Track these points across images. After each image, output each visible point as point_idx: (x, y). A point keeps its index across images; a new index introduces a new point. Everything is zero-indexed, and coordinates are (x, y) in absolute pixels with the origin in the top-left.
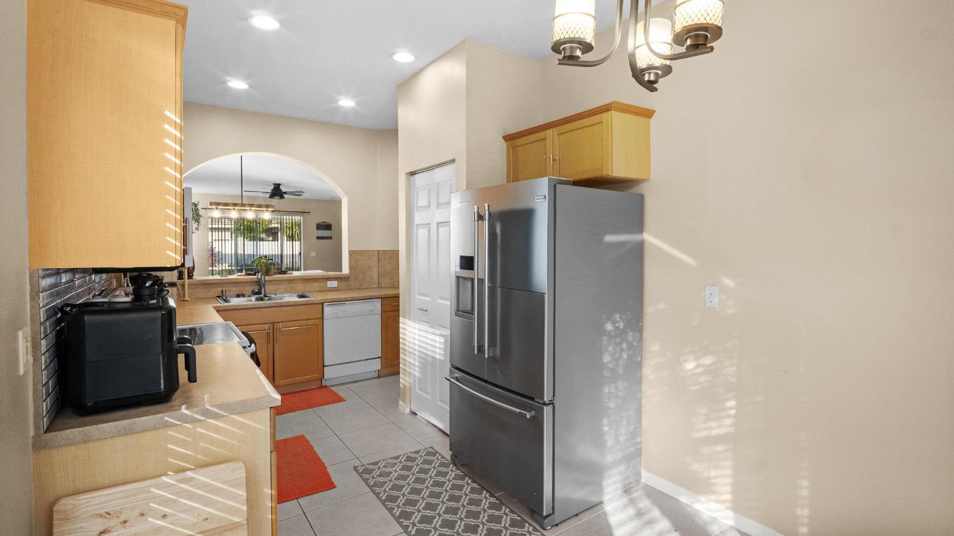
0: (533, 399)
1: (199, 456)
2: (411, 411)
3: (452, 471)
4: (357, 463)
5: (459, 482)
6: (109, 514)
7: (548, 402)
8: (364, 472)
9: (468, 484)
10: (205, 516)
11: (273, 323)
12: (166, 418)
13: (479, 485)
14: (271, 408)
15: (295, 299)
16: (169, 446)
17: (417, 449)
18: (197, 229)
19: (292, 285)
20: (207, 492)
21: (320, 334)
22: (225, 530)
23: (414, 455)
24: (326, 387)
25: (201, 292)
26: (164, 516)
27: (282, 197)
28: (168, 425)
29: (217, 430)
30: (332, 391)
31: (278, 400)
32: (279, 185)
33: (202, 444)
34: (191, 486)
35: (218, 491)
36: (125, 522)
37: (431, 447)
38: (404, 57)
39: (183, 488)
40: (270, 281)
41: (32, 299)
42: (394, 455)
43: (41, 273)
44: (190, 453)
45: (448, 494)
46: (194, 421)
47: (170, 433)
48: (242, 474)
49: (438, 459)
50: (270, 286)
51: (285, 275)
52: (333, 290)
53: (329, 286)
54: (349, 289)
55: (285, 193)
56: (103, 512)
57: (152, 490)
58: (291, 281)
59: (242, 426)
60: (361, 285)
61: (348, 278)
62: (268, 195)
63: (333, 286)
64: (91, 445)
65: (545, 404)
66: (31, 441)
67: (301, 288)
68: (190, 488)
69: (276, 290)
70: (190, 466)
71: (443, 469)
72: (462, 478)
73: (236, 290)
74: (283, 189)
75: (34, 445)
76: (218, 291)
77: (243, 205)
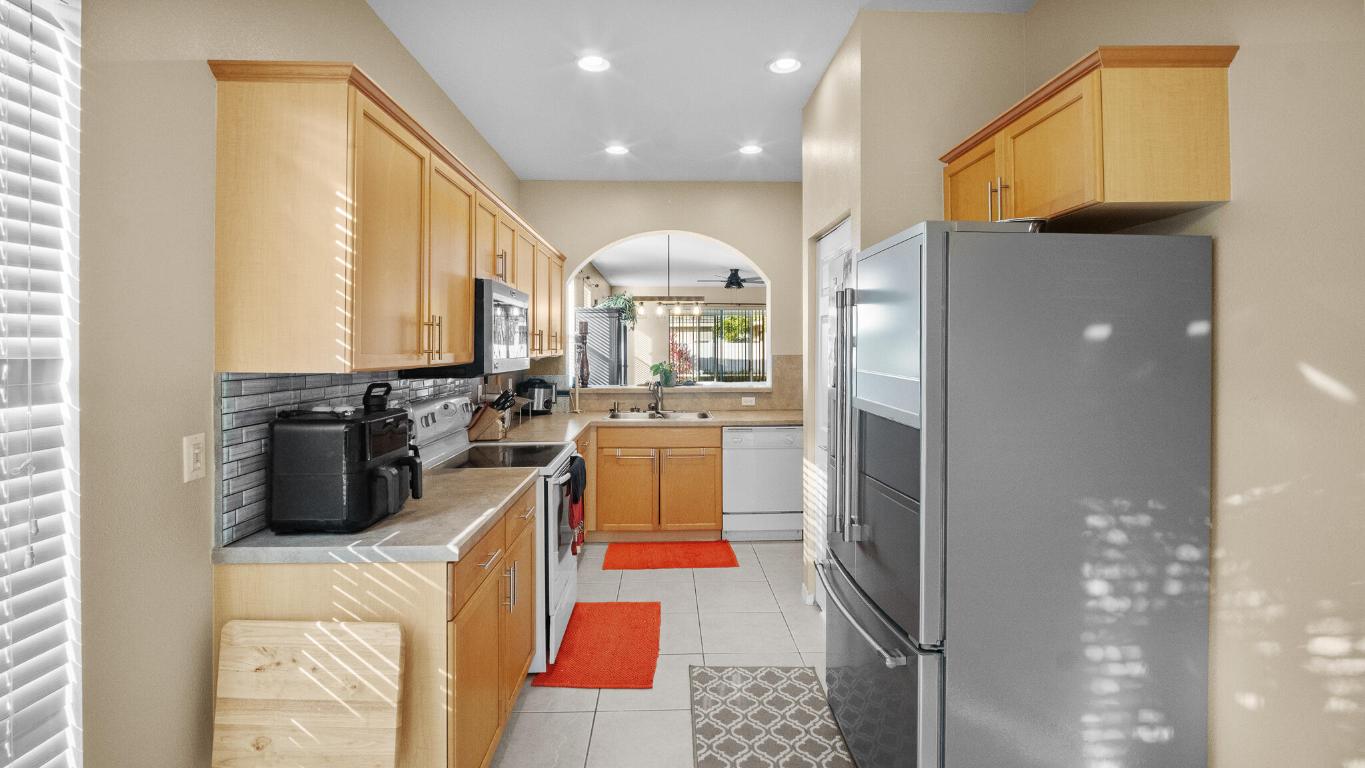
0: (906, 635)
1: (366, 607)
2: (815, 602)
3: (821, 717)
4: (697, 661)
5: (821, 740)
6: (265, 650)
7: (926, 648)
8: (699, 678)
9: (834, 748)
10: (354, 683)
11: (660, 448)
12: (330, 553)
13: (851, 756)
14: (448, 563)
15: (692, 418)
16: (335, 587)
17: (789, 665)
18: (633, 328)
19: (696, 400)
20: (358, 653)
21: (718, 468)
22: (373, 708)
23: (779, 673)
24: (726, 542)
25: (594, 403)
26: (314, 669)
27: (739, 285)
28: (333, 563)
29: (385, 578)
30: (729, 548)
31: (453, 554)
32: (737, 271)
33: (369, 593)
34: (342, 641)
35: (368, 655)
36: (278, 664)
37: (813, 668)
38: (786, 65)
39: (334, 641)
40: (668, 394)
41: (216, 404)
42: (750, 665)
43: (225, 377)
44: (355, 600)
45: (833, 754)
46: (359, 562)
47: (335, 571)
48: (396, 643)
49: (811, 690)
50: (670, 401)
51: (692, 387)
52: (749, 409)
53: (744, 404)
54: (772, 410)
55: (744, 280)
56: (260, 647)
57: (306, 635)
58: (694, 394)
59: (413, 579)
60: (788, 405)
61: (770, 393)
62: (724, 284)
63: (749, 404)
64: (262, 568)
65: (920, 649)
66: (211, 552)
67: (706, 404)
68: (341, 644)
69: (677, 406)
70: (355, 616)
71: (809, 710)
72: (829, 735)
73: (630, 403)
74: (741, 275)
75: (213, 558)
76: (610, 403)
77: (670, 298)
